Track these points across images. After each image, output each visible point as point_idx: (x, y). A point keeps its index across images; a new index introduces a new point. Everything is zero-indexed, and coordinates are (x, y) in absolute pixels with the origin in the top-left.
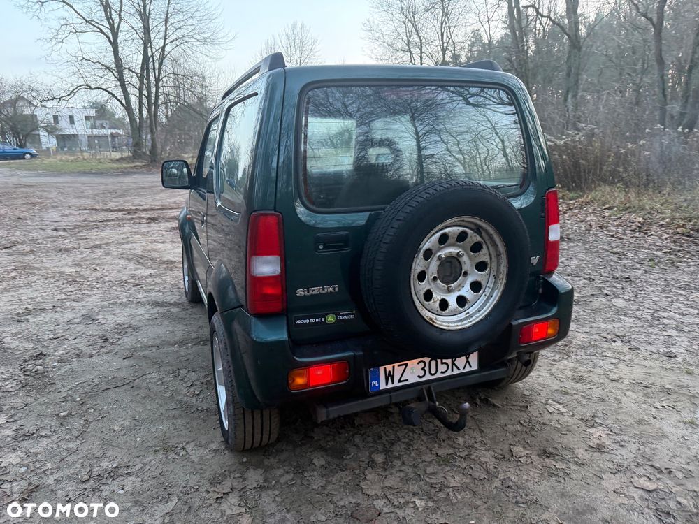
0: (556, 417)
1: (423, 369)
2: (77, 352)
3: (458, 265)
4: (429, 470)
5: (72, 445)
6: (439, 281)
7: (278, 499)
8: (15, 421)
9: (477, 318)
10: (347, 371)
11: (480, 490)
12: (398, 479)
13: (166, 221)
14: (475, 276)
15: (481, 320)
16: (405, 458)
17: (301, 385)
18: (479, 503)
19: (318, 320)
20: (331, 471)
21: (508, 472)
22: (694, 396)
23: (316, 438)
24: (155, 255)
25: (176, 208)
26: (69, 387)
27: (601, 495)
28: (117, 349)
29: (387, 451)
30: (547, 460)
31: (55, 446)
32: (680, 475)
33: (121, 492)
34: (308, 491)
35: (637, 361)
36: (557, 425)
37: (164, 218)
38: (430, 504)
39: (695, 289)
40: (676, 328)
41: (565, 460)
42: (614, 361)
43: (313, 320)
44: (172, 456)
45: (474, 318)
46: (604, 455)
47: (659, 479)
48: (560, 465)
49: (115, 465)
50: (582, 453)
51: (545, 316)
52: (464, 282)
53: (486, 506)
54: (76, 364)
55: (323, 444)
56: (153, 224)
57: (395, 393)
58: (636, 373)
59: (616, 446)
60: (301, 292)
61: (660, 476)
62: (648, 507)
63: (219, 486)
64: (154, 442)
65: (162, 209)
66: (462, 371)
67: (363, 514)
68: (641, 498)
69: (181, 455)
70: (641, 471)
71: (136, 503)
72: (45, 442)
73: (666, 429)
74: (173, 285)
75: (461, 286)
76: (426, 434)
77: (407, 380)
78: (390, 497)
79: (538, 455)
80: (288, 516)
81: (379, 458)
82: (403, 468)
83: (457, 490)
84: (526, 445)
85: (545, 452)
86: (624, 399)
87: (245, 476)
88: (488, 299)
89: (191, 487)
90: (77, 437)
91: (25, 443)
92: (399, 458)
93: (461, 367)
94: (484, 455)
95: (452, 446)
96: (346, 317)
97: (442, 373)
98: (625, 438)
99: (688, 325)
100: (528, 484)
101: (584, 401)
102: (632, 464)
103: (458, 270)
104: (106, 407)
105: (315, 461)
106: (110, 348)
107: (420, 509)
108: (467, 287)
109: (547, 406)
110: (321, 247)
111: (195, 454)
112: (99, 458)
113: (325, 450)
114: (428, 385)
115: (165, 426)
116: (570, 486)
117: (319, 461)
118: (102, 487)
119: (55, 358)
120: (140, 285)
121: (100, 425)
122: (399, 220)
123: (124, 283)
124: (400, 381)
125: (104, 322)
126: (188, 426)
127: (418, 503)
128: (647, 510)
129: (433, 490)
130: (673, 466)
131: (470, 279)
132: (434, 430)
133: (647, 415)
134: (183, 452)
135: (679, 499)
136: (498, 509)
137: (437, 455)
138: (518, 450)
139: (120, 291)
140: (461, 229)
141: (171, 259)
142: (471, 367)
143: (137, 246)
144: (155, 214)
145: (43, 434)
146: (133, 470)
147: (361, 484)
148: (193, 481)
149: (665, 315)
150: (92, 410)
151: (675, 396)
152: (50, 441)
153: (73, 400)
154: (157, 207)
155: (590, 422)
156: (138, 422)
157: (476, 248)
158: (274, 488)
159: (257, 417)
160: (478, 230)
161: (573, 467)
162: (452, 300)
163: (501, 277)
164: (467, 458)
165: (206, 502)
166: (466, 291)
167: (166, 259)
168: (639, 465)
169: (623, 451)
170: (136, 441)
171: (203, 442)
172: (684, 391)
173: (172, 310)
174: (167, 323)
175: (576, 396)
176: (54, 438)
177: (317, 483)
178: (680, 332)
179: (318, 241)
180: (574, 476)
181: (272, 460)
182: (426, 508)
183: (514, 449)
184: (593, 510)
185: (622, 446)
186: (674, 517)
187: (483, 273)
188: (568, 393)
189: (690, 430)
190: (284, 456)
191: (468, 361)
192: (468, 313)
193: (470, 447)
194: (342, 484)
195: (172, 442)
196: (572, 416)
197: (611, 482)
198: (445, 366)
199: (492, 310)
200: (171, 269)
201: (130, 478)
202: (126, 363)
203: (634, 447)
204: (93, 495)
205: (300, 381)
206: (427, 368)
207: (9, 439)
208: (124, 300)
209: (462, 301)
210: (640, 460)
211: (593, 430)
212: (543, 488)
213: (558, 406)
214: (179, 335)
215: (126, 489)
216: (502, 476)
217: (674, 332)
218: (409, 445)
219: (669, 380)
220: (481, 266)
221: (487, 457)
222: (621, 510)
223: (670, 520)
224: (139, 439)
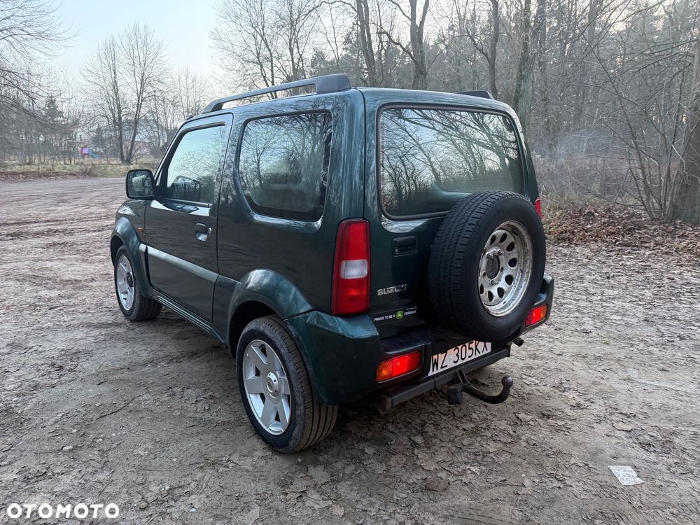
0: (534, 388)
1: (457, 355)
2: (32, 384)
3: (497, 262)
4: (465, 442)
5: (100, 477)
6: (486, 277)
7: (354, 488)
8: (10, 463)
9: (514, 305)
10: (419, 361)
11: (514, 449)
12: (445, 454)
13: (33, 237)
14: (508, 271)
15: (517, 307)
16: (439, 436)
17: (385, 376)
18: (519, 460)
19: (391, 317)
20: (385, 456)
21: (525, 434)
22: (619, 360)
23: (353, 432)
24: (47, 274)
25: (35, 222)
26: (53, 420)
27: (600, 439)
28: (81, 375)
29: (422, 433)
30: (549, 421)
31: (82, 481)
32: (642, 417)
33: (193, 510)
34: (376, 476)
35: (567, 338)
36: (539, 394)
37: (28, 233)
38: (484, 468)
39: (573, 279)
40: (578, 311)
41: (563, 419)
42: (551, 340)
44: (221, 469)
45: (511, 305)
46: (585, 411)
47: (630, 422)
48: (560, 423)
49: (167, 488)
50: (568, 411)
51: (540, 302)
52: (501, 276)
53: (526, 462)
54: (40, 396)
55: (364, 436)
56: (18, 241)
57: (438, 378)
58: (570, 348)
59: (588, 403)
60: (381, 292)
61: (630, 420)
62: (633, 442)
63: (291, 487)
64: (193, 460)
65: (19, 224)
66: (482, 354)
67: (437, 486)
68: (626, 437)
69: (231, 467)
70: (614, 418)
71: (216, 517)
72: (66, 479)
73: (616, 386)
75: (499, 280)
76: (445, 415)
77: (446, 366)
78: (447, 468)
79: (540, 418)
80: (373, 499)
81: (419, 440)
82: (443, 444)
83: (496, 454)
84: (526, 412)
85: (544, 415)
86: (574, 368)
87: (309, 474)
88: (518, 290)
89: (264, 494)
90: (102, 468)
91: (42, 484)
92: (435, 436)
93: (481, 351)
94: (500, 425)
95: (471, 421)
96: (411, 313)
97: (469, 357)
98: (592, 396)
99: (585, 308)
100: (547, 440)
101: (548, 373)
102: (606, 414)
103: (497, 266)
104: (114, 435)
105: (366, 451)
106: (71, 376)
107: (478, 474)
108: (503, 280)
109: (524, 380)
110: (396, 251)
111: (247, 463)
112: (143, 484)
113: (367, 440)
114: (458, 369)
115: (194, 443)
116: (577, 436)
117: (370, 451)
118: (168, 510)
119: (11, 393)
120: (56, 307)
121: (120, 453)
123: (34, 307)
124: (442, 367)
125: (40, 349)
126: (219, 439)
127: (472, 469)
128: (634, 445)
129: (478, 457)
130: (635, 409)
131: (505, 274)
132: (449, 410)
133: (597, 377)
134: (231, 465)
135: (650, 433)
136: (536, 462)
137: (464, 429)
138: (522, 416)
139: (36, 315)
140: (504, 231)
141: (73, 278)
142: (487, 350)
143: (20, 264)
144: (12, 229)
145: (59, 471)
146: (190, 489)
147: (418, 463)
148: (261, 487)
149: (565, 301)
150: (101, 440)
151: (606, 361)
152: (71, 477)
153: (69, 433)
154: (9, 222)
155: (559, 387)
156: (162, 445)
157: (510, 248)
158: (343, 479)
159: (323, 414)
160: (514, 231)
161: (570, 423)
162: (495, 292)
163: (527, 271)
164: (488, 428)
165: (288, 503)
166: (502, 284)
167: (67, 278)
168: (611, 414)
169: (594, 406)
170: (172, 461)
171: (245, 452)
172: (610, 357)
173: (117, 331)
174: (120, 344)
175: (540, 370)
176: (75, 473)
177: (380, 469)
178: (582, 314)
179: (395, 245)
180: (573, 429)
181: (325, 456)
182: (482, 472)
183: (520, 416)
184: (601, 451)
185: (592, 402)
186: (653, 446)
187: (514, 268)
188: (533, 368)
189: (630, 385)
190: (335, 450)
191: (485, 345)
192: (505, 302)
193: (485, 419)
194: (401, 465)
195: (213, 456)
196: (546, 385)
197: (602, 429)
198: (471, 350)
199: (524, 298)
200: (80, 288)
201: (193, 497)
202: (103, 388)
203: (601, 402)
204: (164, 519)
205: (384, 373)
206: (459, 354)
207: (17, 483)
208: (50, 325)
209: (501, 292)
210: (611, 410)
211: (566, 394)
212: (558, 441)
213: (531, 379)
214: (144, 355)
215: (196, 506)
216: (524, 437)
217: (577, 314)
218: (436, 425)
219: (598, 349)
220: (513, 263)
221: (503, 425)
222: (619, 448)
223: (652, 449)
224: (175, 460)
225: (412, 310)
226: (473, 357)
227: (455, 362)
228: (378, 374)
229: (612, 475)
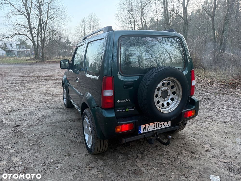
0: (193, 142)
1: (154, 126)
2: (31, 124)
4: (156, 159)
5: (36, 154)
6: (161, 98)
7: (110, 169)
8: (14, 147)
9: (173, 109)
10: (133, 126)
11: (174, 164)
12: (147, 162)
13: (51, 81)
14: (172, 96)
15: (174, 110)
16: (148, 155)
17: (119, 131)
18: (174, 168)
19: (123, 110)
20: (125, 160)
21: (181, 158)
22: (234, 134)
23: (118, 150)
24: (50, 92)
25: (53, 76)
26: (31, 136)
27: (211, 164)
28: (44, 123)
29: (142, 153)
30: (193, 155)
31: (30, 155)
32: (234, 158)
33: (57, 168)
34: (119, 166)
35: (215, 124)
36: (194, 144)
37: (50, 79)
38: (159, 169)
39: (230, 102)
40: (226, 114)
41: (198, 154)
42: (209, 124)
43: (122, 110)
44: (71, 157)
45: (172, 109)
46: (210, 153)
47: (227, 159)
48: (197, 156)
49: (53, 160)
50: (203, 152)
51: (191, 109)
52: (169, 98)
53: (176, 169)
54: (31, 128)
55: (121, 152)
56: (46, 82)
57: (146, 134)
58: (216, 128)
59: (213, 150)
60: (118, 101)
61: (228, 158)
62: (225, 167)
63: (89, 166)
64: (64, 153)
65: (49, 77)
66: (166, 127)
67: (138, 173)
68: (223, 165)
69: (74, 157)
70: (221, 157)
71: (63, 172)
72: (27, 154)
73: (228, 144)
74: (59, 102)
75: (168, 99)
76: (153, 148)
77: (149, 130)
78: (146, 167)
79: (190, 153)
80: (114, 174)
81: (140, 156)
82: (148, 158)
83: (166, 164)
84: (185, 150)
85: (192, 152)
86: (213, 136)
87: (97, 162)
88: (176, 103)
89: (80, 166)
90: (37, 152)
91: (20, 154)
92: (146, 155)
93: (166, 126)
94: (173, 154)
95: (162, 151)
96: (132, 109)
97: (160, 127)
98: (215, 147)
99: (230, 113)
100: (188, 162)
101: (201, 137)
102: (219, 155)
103: (167, 94)
104: (45, 142)
105: (119, 157)
106: (42, 123)
107: (156, 170)
108: (170, 100)
109: (190, 138)
110: (125, 87)
111: (79, 156)
112: (47, 158)
113: (122, 154)
114: (155, 132)
115: (67, 147)
116: (201, 162)
117: (121, 157)
118: (50, 167)
119: (24, 127)
120: (47, 102)
121: (44, 148)
122: (151, 78)
123: (41, 102)
124: (147, 130)
125: (37, 114)
126: (75, 147)
127: (155, 168)
128: (225, 168)
129: (159, 165)
130: (232, 154)
132: (156, 147)
133: (221, 140)
134: (75, 156)
135: (234, 165)
136: (180, 169)
137: (158, 154)
138: (183, 152)
139: (41, 104)
140: (168, 81)
141: (56, 93)
142: (169, 125)
143: (43, 89)
144: (47, 78)
145: (26, 151)
146: (59, 162)
147: (136, 164)
148: (80, 164)
149: (222, 110)
150: (41, 143)
151: (229, 134)
152: (28, 153)
153: (33, 140)
154: (46, 76)
155: (204, 143)
156: (57, 147)
157: (172, 87)
158: (108, 166)
159: (102, 142)
160: (173, 82)
161: (201, 156)
162: (165, 104)
163: (180, 96)
164: (168, 154)
165: (86, 171)
167: (54, 93)
168: (221, 155)
169: (215, 151)
170: (58, 153)
171: (81, 152)
172: (231, 133)
173: (60, 110)
174: (60, 114)
175: (199, 135)
176: (30, 152)
177: (121, 164)
178: (227, 115)
179: (124, 85)
180: (202, 159)
181: (105, 157)
182: (158, 170)
183: (182, 152)
184: (209, 169)
185: (215, 150)
186: (233, 170)
187: (174, 95)
188: (196, 134)
189: (235, 144)
190: (109, 155)
191: (168, 124)
192: (170, 108)
193: (168, 151)
194: (129, 164)
195: (70, 153)
196: (198, 141)
197: (213, 160)
198: (161, 125)
199: (178, 107)
200: (57, 97)
201: (59, 164)
202: (49, 128)
203: (219, 150)
204: (48, 170)
205: (119, 130)
206: (155, 126)
207: (14, 153)
208: (43, 107)
209: (168, 104)
210: (221, 154)
211: (205, 145)
212: (193, 163)
213: (193, 138)
214: (65, 118)
215: (58, 168)
216: (180, 160)
217: (225, 115)
218: (148, 151)
219: (226, 130)
220: (174, 93)
221: (174, 154)
222: (218, 169)
223: (232, 171)
224: (59, 152)
225: (132, 108)
226: (162, 128)
227: (153, 129)
228: (116, 130)
229: (209, 178)
